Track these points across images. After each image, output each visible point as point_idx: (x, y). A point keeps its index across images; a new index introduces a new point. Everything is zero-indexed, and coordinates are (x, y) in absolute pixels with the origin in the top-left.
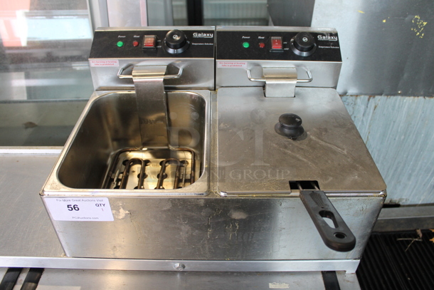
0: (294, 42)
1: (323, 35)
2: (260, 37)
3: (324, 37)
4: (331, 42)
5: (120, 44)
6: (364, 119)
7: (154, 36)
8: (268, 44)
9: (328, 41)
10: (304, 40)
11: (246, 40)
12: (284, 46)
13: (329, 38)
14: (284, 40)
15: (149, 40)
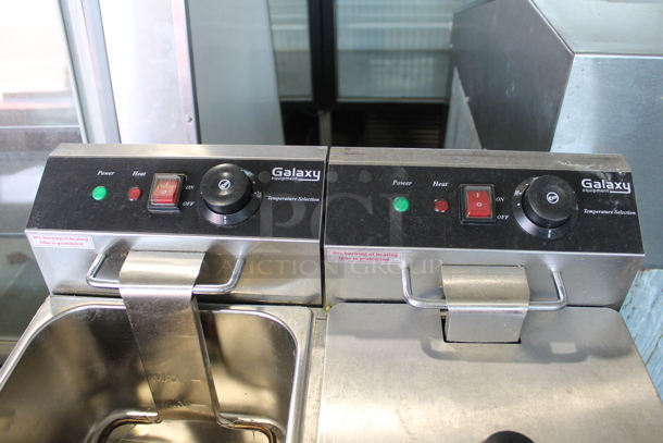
0: (523, 198)
1: (594, 178)
2: (436, 184)
3: (598, 185)
4: (616, 197)
5: (99, 193)
6: (653, 313)
7: (175, 176)
8: (456, 202)
9: (606, 196)
10: (549, 199)
11: (401, 191)
12: (498, 208)
13: (610, 185)
14: (497, 193)
15: (165, 189)
